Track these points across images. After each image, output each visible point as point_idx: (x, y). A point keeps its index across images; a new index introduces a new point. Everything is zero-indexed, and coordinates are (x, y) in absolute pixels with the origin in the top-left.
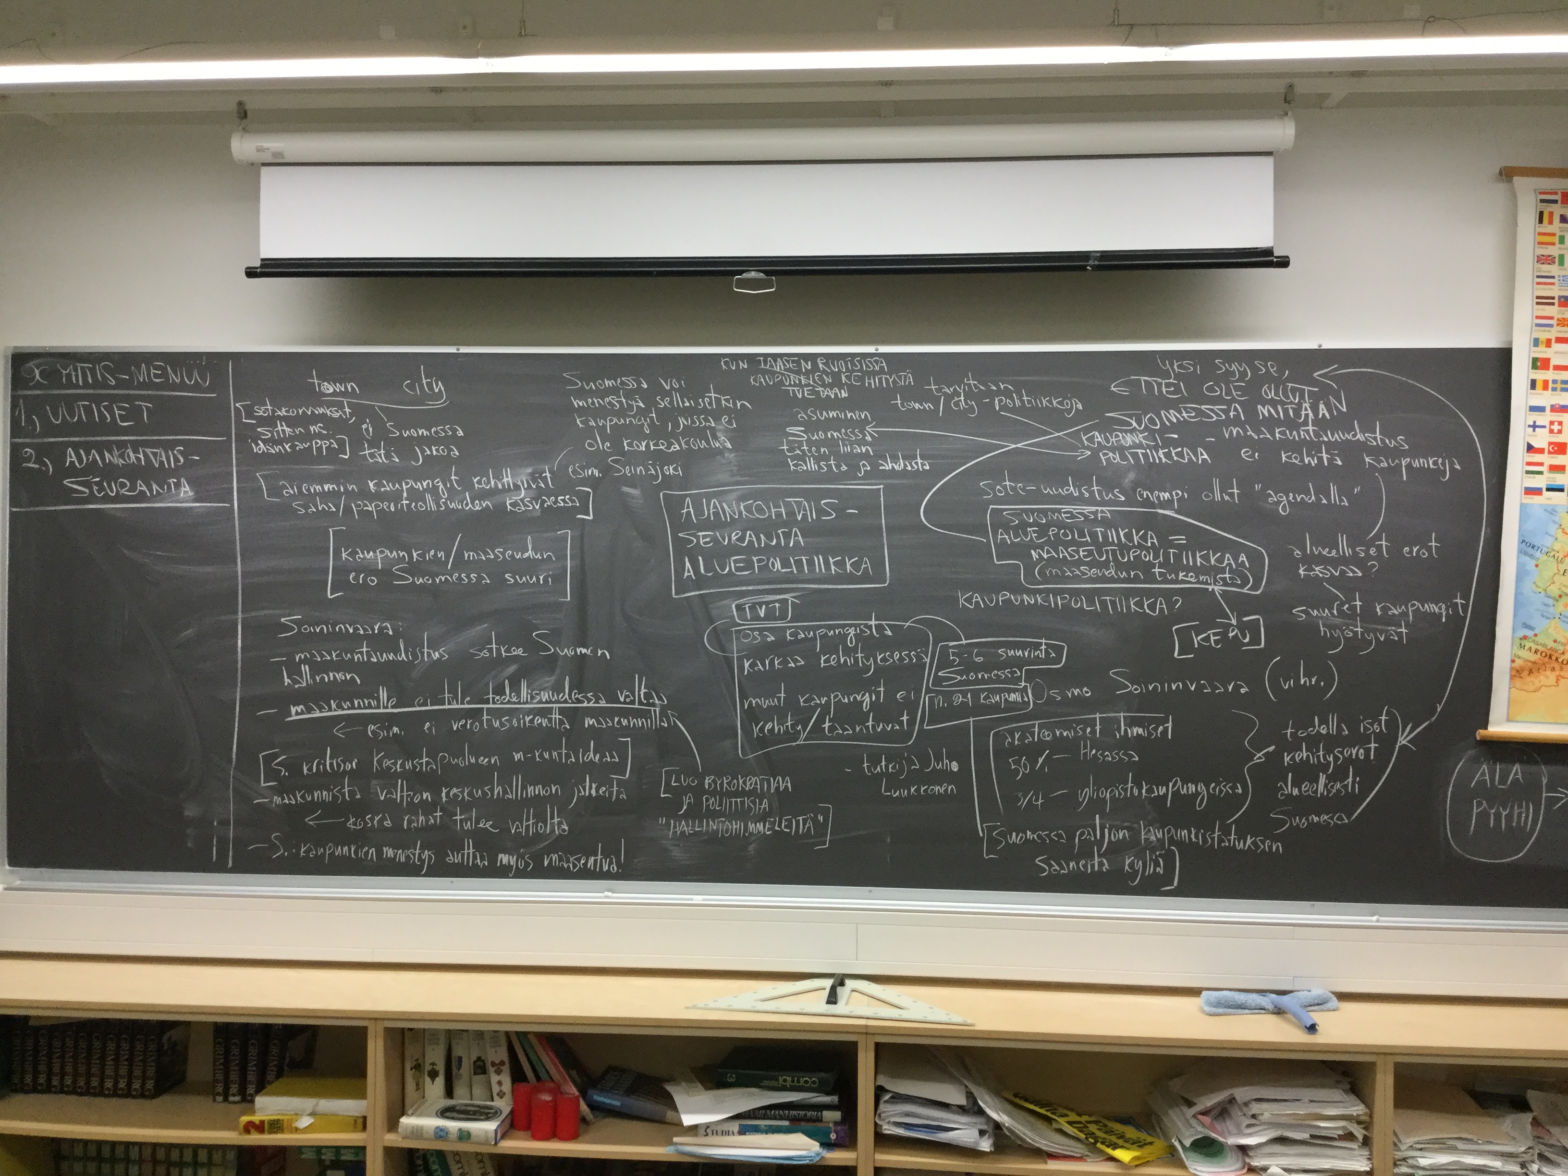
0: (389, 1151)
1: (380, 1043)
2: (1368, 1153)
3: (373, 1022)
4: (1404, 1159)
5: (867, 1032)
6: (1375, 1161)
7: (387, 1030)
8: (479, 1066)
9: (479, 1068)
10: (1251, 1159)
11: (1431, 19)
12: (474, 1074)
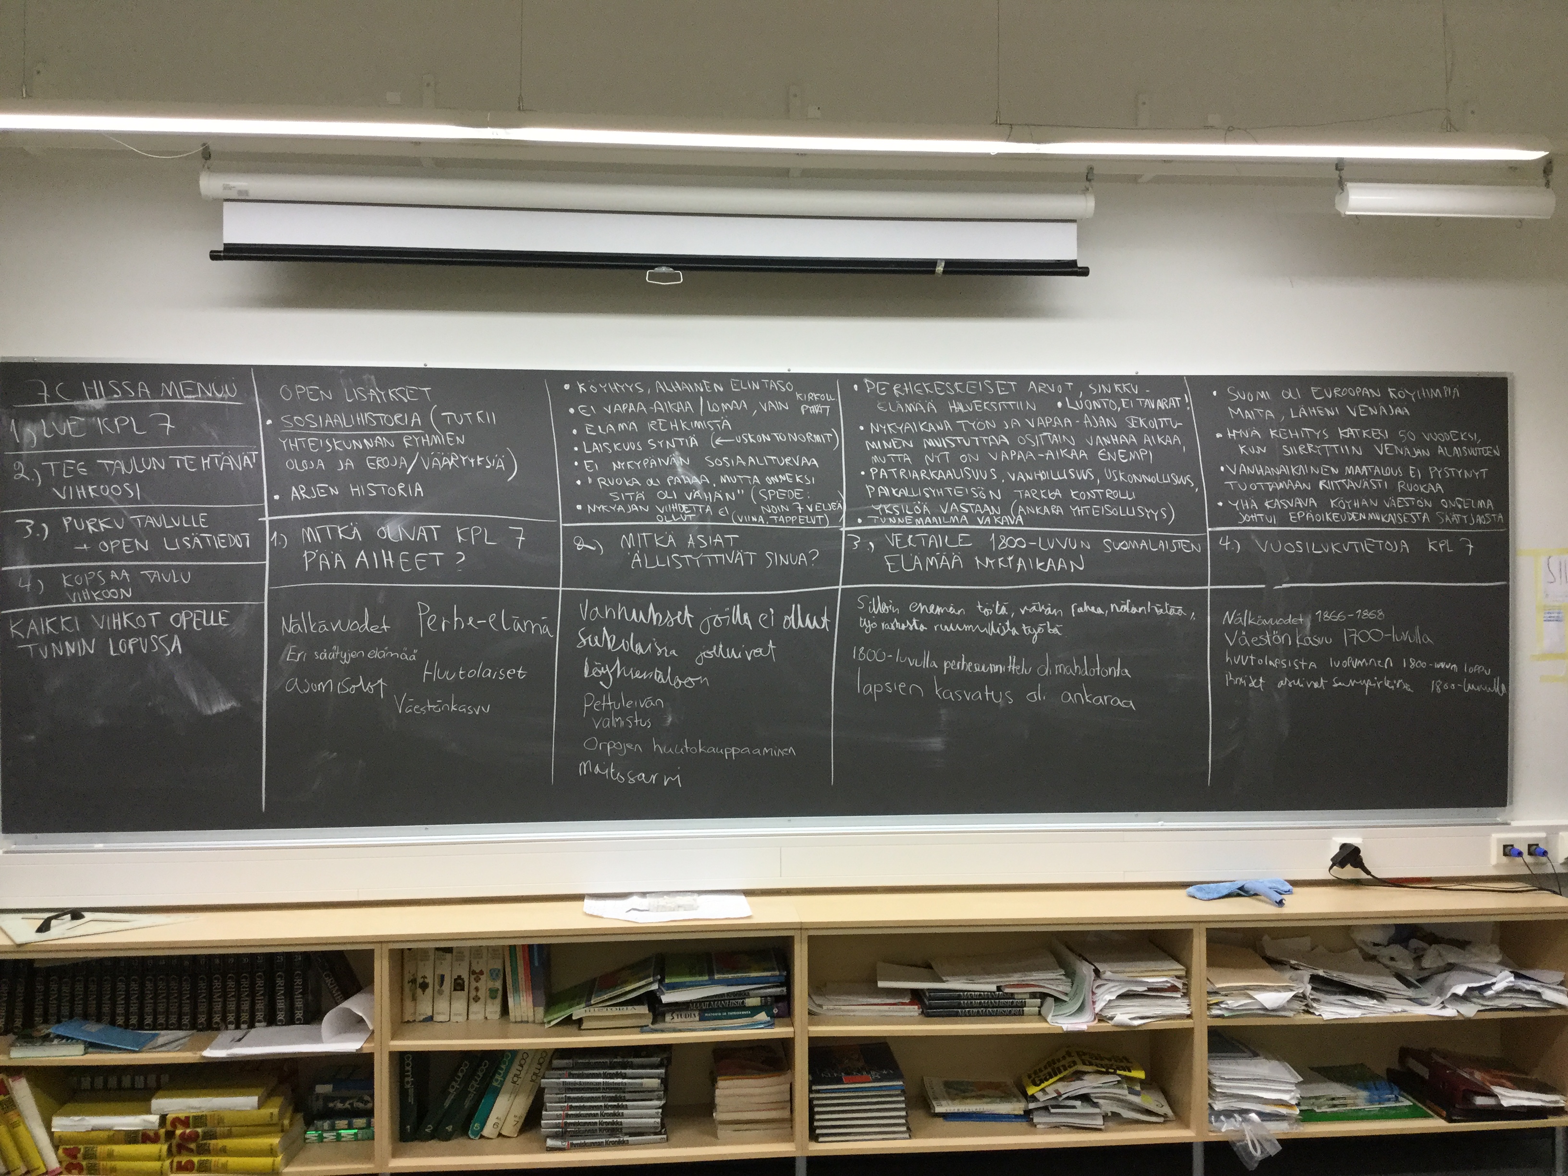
0: (393, 1054)
1: (386, 963)
2: (1186, 1001)
3: (379, 945)
4: (1217, 1004)
5: (801, 927)
6: (1193, 1006)
7: (390, 950)
8: (459, 984)
9: (458, 985)
10: (1101, 1010)
11: (1231, 128)
12: (455, 990)
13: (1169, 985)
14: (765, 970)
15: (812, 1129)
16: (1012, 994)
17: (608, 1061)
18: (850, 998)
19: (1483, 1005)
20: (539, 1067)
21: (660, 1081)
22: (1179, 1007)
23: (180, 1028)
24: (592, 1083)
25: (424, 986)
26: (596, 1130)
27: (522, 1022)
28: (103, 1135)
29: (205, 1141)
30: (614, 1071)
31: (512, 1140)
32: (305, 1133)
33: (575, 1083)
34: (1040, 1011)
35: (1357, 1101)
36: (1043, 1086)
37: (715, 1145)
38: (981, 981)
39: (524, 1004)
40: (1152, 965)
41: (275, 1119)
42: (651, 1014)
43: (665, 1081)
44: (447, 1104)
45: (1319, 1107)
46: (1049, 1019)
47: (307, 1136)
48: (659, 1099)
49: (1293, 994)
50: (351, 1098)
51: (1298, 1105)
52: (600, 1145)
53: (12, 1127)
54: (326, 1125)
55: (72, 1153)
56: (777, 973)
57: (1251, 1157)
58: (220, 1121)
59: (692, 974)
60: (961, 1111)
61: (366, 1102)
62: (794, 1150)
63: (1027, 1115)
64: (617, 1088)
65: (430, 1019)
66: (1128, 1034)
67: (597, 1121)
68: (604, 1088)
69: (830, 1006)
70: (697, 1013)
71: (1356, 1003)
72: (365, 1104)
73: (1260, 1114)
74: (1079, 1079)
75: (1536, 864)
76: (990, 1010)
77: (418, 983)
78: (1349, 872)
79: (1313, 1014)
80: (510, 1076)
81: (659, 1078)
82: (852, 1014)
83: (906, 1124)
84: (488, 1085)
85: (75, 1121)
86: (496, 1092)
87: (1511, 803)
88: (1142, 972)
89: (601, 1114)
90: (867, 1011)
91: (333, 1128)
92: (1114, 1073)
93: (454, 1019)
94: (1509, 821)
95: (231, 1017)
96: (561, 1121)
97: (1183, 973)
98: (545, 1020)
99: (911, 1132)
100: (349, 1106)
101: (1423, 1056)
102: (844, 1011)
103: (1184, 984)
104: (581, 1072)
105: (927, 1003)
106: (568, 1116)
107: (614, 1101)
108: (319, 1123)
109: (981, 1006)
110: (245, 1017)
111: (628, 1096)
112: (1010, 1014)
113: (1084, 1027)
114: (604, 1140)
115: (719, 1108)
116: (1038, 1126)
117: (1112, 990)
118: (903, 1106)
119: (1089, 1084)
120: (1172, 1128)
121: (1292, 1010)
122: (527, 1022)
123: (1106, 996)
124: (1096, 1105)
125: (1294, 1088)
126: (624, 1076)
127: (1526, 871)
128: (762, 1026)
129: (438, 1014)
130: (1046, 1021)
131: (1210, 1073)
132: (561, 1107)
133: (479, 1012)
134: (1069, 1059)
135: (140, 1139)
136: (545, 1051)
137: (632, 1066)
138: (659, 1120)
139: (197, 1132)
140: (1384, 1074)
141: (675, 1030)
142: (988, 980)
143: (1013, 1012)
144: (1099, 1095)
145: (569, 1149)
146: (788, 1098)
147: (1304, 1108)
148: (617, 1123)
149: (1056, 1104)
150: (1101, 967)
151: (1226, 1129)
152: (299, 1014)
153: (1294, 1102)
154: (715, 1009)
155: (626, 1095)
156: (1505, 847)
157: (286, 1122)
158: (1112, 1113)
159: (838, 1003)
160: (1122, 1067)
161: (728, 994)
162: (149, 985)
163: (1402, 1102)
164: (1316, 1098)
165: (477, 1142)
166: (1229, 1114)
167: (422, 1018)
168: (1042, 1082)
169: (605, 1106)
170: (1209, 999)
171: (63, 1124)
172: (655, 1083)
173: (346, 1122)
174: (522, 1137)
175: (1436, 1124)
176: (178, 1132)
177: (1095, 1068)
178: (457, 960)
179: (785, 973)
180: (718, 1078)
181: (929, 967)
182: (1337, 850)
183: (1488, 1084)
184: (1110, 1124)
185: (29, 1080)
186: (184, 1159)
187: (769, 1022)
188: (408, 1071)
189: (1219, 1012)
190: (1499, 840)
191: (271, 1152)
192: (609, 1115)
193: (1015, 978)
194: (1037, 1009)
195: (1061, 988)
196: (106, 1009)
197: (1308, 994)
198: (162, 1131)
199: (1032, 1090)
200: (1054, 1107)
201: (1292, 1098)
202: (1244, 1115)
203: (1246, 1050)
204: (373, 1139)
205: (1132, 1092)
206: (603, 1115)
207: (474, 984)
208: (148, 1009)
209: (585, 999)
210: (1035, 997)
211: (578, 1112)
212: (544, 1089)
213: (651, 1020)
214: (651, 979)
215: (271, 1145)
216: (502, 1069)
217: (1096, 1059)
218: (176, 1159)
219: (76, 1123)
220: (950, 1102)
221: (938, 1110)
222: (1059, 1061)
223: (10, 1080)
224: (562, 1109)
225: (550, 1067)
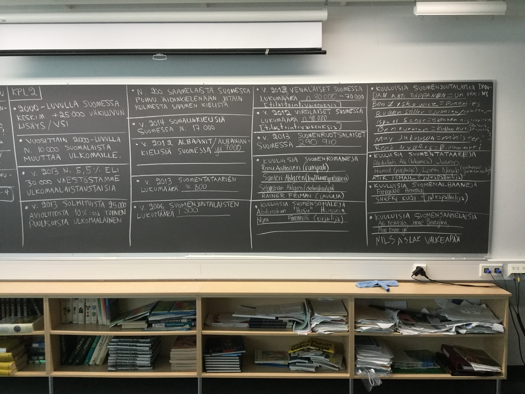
1: (47, 303)
2: (346, 325)
3: (45, 297)
4: (359, 327)
5: (198, 295)
6: (349, 328)
7: (49, 299)
8: (81, 311)
10: (314, 327)
12: (79, 313)
13: (340, 319)
15: (204, 368)
16: (282, 320)
17: (131, 340)
21: (149, 348)
22: (344, 328)
24: (125, 348)
25: (69, 311)
26: (127, 364)
30: (133, 344)
33: (120, 348)
34: (291, 327)
35: (418, 366)
37: (170, 372)
38: (270, 315)
39: (103, 318)
41: (12, 357)
42: (147, 324)
43: (151, 348)
44: (76, 352)
46: (294, 330)
48: (150, 354)
49: (392, 324)
52: (128, 370)
56: (191, 311)
57: (371, 386)
59: (163, 310)
60: (264, 362)
62: (197, 375)
63: (287, 366)
64: (134, 350)
65: (71, 323)
66: (323, 337)
67: (128, 361)
68: (130, 350)
70: (164, 324)
71: (416, 329)
73: (375, 370)
75: (496, 276)
76: (274, 326)
77: (66, 310)
78: (420, 277)
79: (399, 332)
80: (98, 345)
83: (240, 367)
84: (91, 347)
86: (94, 349)
87: (490, 252)
88: (330, 314)
91: (38, 359)
92: (321, 350)
93: (79, 323)
94: (488, 259)
96: (115, 361)
97: (346, 315)
98: (110, 325)
99: (242, 370)
101: (449, 349)
103: (346, 319)
104: (121, 344)
105: (251, 323)
106: (117, 359)
107: (134, 355)
108: (33, 357)
109: (270, 325)
111: (139, 352)
114: (129, 368)
115: (171, 359)
116: (291, 370)
117: (318, 320)
119: (311, 354)
122: (104, 325)
123: (315, 323)
124: (312, 363)
125: (389, 360)
126: (137, 346)
127: (491, 279)
128: (187, 330)
129: (74, 321)
130: (292, 332)
133: (88, 321)
137: (140, 342)
138: (150, 362)
141: (156, 331)
142: (272, 315)
143: (282, 328)
144: (314, 358)
145: (117, 371)
147: (396, 367)
148: (135, 363)
151: (361, 375)
153: (389, 365)
154: (171, 323)
156: (485, 269)
158: (319, 366)
160: (325, 348)
161: (175, 317)
163: (436, 366)
164: (402, 363)
165: (87, 367)
166: (362, 369)
167: (68, 322)
169: (131, 356)
170: (355, 325)
173: (43, 357)
174: (103, 366)
177: (315, 348)
178: (80, 303)
179: (194, 311)
180: (172, 348)
182: (415, 269)
183: (470, 362)
184: (318, 370)
187: (189, 329)
188: (63, 341)
189: (359, 331)
190: (483, 267)
191: (10, 368)
192: (132, 360)
193: (282, 315)
195: (301, 319)
197: (397, 325)
200: (298, 363)
202: (369, 370)
203: (375, 344)
206: (130, 360)
207: (87, 311)
209: (123, 318)
210: (291, 322)
211: (121, 358)
212: (109, 350)
213: (146, 326)
214: (148, 311)
216: (95, 342)
217: (318, 344)
220: (261, 359)
221: (256, 362)
224: (115, 357)
225: (111, 342)
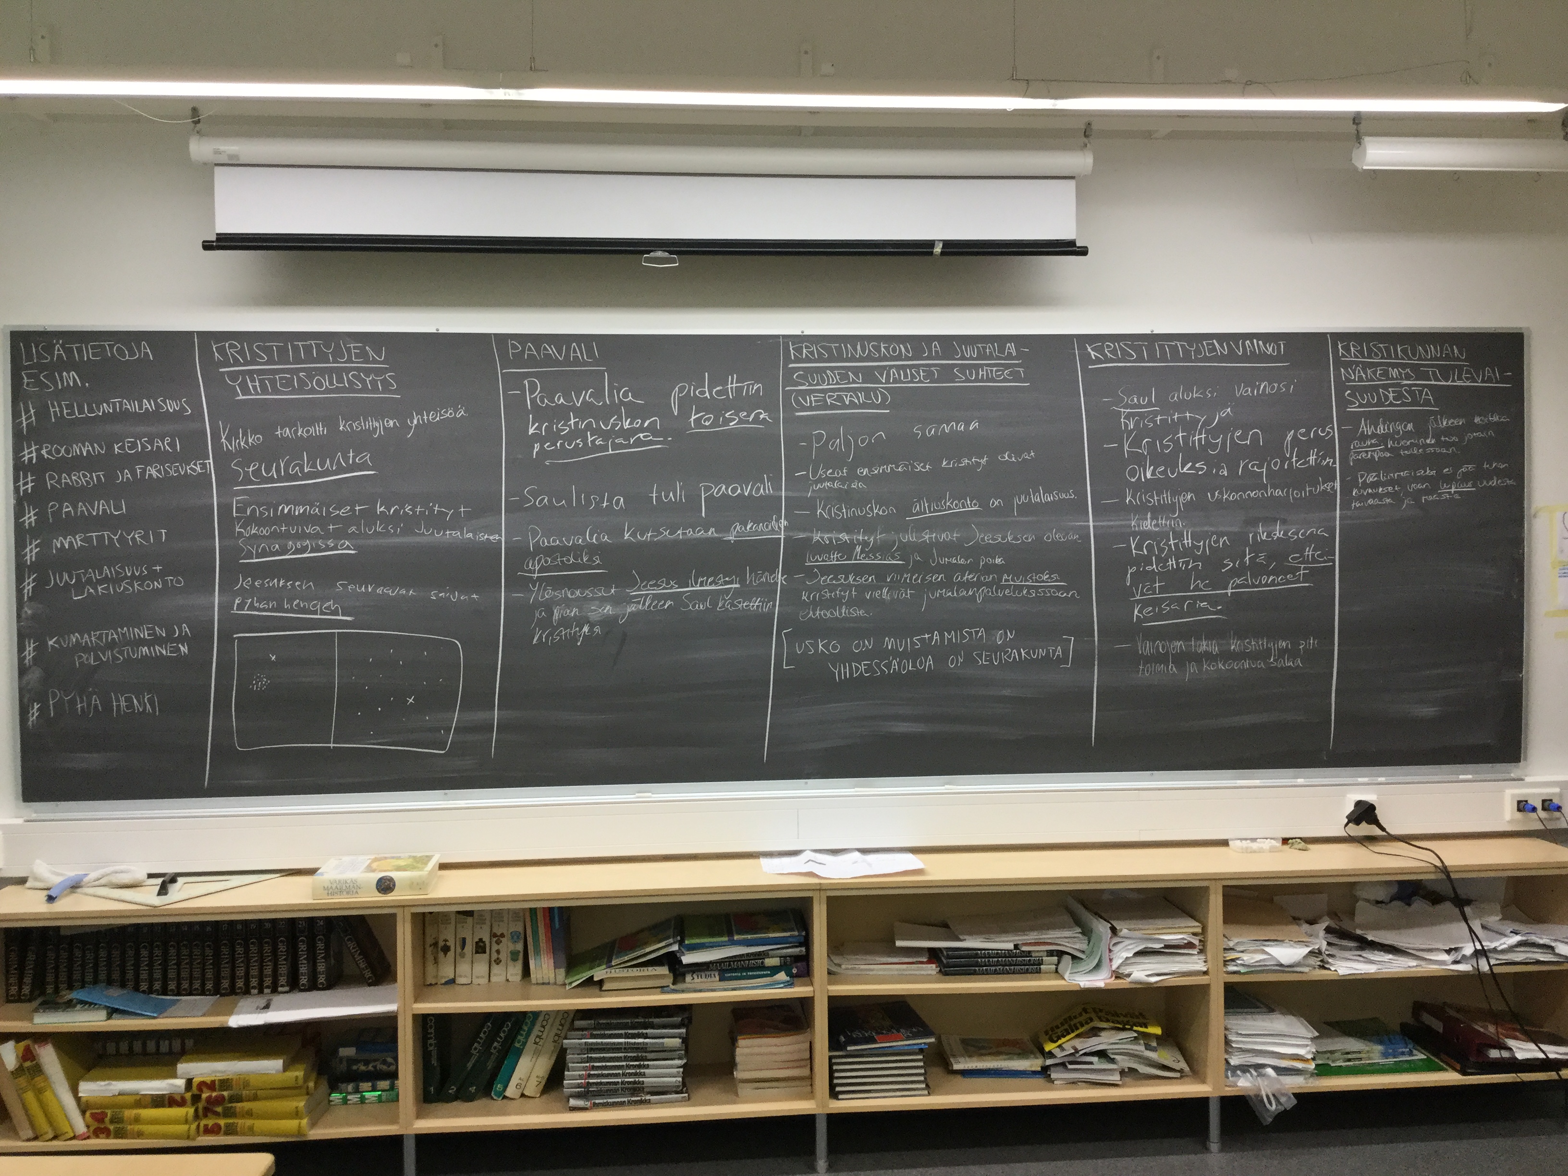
0: (415, 1017)
1: (408, 927)
2: (1202, 957)
3: (401, 910)
4: (1233, 960)
5: (820, 889)
6: (1209, 963)
7: (412, 915)
8: (481, 946)
9: (480, 948)
10: (1118, 968)
11: (1249, 83)
12: (476, 953)
13: (1186, 942)
14: (785, 931)
15: (832, 1086)
16: (1030, 952)
17: (629, 1021)
18: (868, 957)
19: (1497, 959)
20: (561, 1028)
21: (680, 1040)
22: (1194, 963)
23: (203, 993)
24: (614, 1043)
25: (446, 949)
26: (618, 1090)
27: (543, 984)
28: (131, 1099)
29: (234, 1105)
30: (636, 1031)
31: (537, 1099)
32: (330, 1095)
33: (597, 1044)
34: (1057, 969)
35: (1371, 1055)
36: (1060, 1042)
37: (737, 1103)
38: (997, 940)
39: (545, 966)
40: (1169, 922)
41: (301, 1082)
42: (672, 975)
43: (685, 1040)
44: (470, 1065)
45: (1333, 1061)
46: (1066, 976)
47: (331, 1098)
48: (680, 1058)
49: (1307, 950)
50: (375, 1060)
51: (1313, 1059)
52: (622, 1104)
53: (39, 1092)
54: (350, 1087)
55: (99, 1118)
56: (796, 933)
57: (1268, 1110)
58: (246, 1084)
59: (712, 935)
60: (978, 1068)
61: (390, 1065)
62: (815, 1107)
63: (1045, 1071)
64: (639, 1048)
65: (452, 981)
66: (1145, 991)
67: (620, 1080)
68: (625, 1048)
69: (849, 965)
70: (717, 974)
71: (1372, 958)
72: (389, 1067)
73: (1275, 1068)
74: (1096, 1035)
75: (1550, 820)
76: (1007, 967)
77: (440, 946)
78: (1365, 829)
79: (1329, 969)
80: (532, 1038)
81: (680, 1038)
82: (871, 973)
83: (925, 1081)
84: (510, 1046)
85: (101, 1086)
86: (519, 1053)
87: (1525, 759)
88: (1159, 929)
89: (623, 1074)
90: (884, 970)
91: (357, 1091)
92: (1131, 1029)
93: (475, 981)
94: (1523, 777)
95: (254, 982)
96: (583, 1081)
97: (1199, 930)
98: (567, 981)
99: (930, 1089)
100: (372, 1069)
101: (1438, 1011)
102: (862, 970)
103: (1200, 941)
104: (603, 1032)
105: (945, 961)
106: (590, 1076)
107: (636, 1061)
108: (343, 1086)
109: (998, 964)
110: (268, 981)
111: (649, 1056)
112: (1027, 972)
113: (1101, 984)
114: (626, 1099)
115: (739, 1067)
116: (1055, 1082)
117: (1129, 947)
118: (921, 1064)
119: (1106, 1040)
120: (1188, 1084)
121: (1308, 966)
122: (549, 983)
123: (1122, 953)
124: (1113, 1061)
125: (1310, 1043)
126: (646, 1036)
127: (1539, 826)
128: (782, 985)
129: (461, 976)
130: (1063, 979)
131: (1226, 1029)
132: (583, 1067)
133: (500, 975)
134: (1085, 1016)
135: (166, 1102)
136: (566, 1012)
137: (652, 1026)
138: (680, 1079)
139: (223, 1097)
140: (1398, 1029)
141: (696, 991)
142: (1006, 939)
143: (1030, 970)
144: (1117, 1051)
145: (591, 1109)
146: (809, 1056)
147: (1320, 1062)
148: (639, 1082)
149: (1073, 1060)
150: (1117, 925)
151: (1244, 1084)
152: (322, 979)
153: (1310, 1056)
154: (736, 969)
155: (647, 1054)
156: (1519, 802)
157: (311, 1084)
158: (1129, 1068)
159: (855, 963)
160: (1139, 1023)
161: (748, 954)
162: (172, 951)
163: (1416, 1055)
164: (1332, 1052)
165: (500, 1102)
166: (1244, 1069)
167: (443, 981)
168: (1059, 1038)
169: (627, 1066)
170: (1225, 955)
171: (89, 1089)
172: (676, 1042)
173: (370, 1084)
174: (545, 1097)
175: (1450, 1077)
176: (204, 1096)
177: (1112, 1025)
178: (477, 923)
179: (804, 933)
180: (739, 1037)
181: (946, 926)
182: (1350, 808)
183: (1503, 1038)
184: (1127, 1080)
185: (54, 1046)
186: (210, 1122)
187: (788, 982)
188: (431, 1033)
189: (1235, 969)
190: (1513, 796)
191: (296, 1115)
192: (631, 1075)
193: (1032, 936)
194: (1054, 967)
195: (1077, 946)
196: (130, 975)
197: (1323, 949)
198: (188, 1096)
199: (1049, 1047)
200: (1071, 1063)
201: (1309, 1052)
202: (1260, 1070)
203: (1262, 1006)
204: (398, 1100)
205: (1148, 1047)
206: (625, 1075)
207: (495, 947)
208: (172, 974)
209: (605, 960)
210: (1052, 956)
211: (600, 1072)
212: (566, 1049)
213: (672, 980)
214: (671, 941)
215: (297, 1108)
216: (524, 1031)
217: (1113, 1015)
218: (203, 1122)
219: (101, 1088)
220: (967, 1058)
221: (956, 1067)
222: (1075, 1017)
223: (36, 1047)
224: (584, 1069)
225: (572, 1028)
